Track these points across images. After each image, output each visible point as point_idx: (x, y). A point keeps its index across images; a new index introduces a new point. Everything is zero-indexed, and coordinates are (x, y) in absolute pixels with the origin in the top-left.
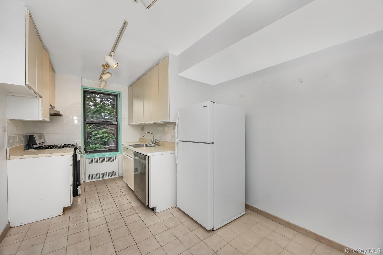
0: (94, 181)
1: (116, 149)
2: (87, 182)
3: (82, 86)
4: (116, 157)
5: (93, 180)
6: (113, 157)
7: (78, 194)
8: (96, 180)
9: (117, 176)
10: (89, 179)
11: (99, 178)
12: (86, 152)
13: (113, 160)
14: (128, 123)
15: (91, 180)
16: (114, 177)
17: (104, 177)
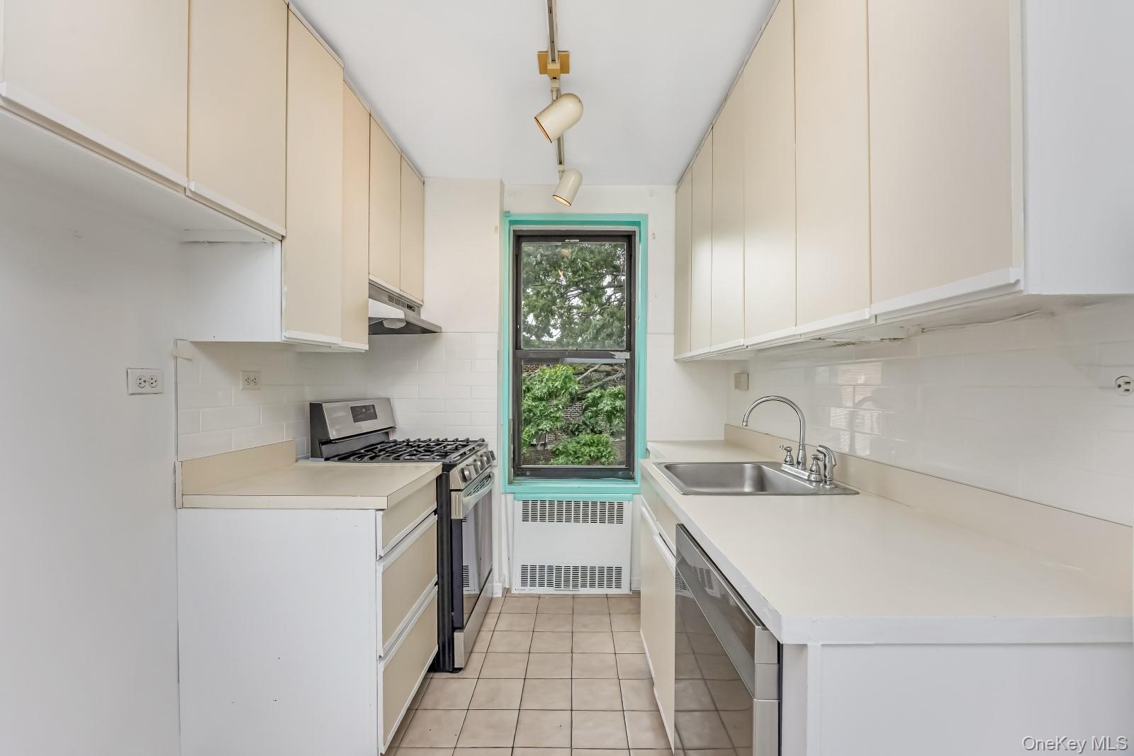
0: (539, 597)
1: (626, 471)
2: (517, 592)
3: (506, 214)
4: (620, 505)
5: (538, 590)
6: (611, 504)
7: (456, 666)
8: (546, 590)
9: (625, 590)
10: (524, 583)
11: (558, 585)
12: (519, 470)
13: (611, 517)
14: (675, 354)
15: (528, 590)
16: (613, 591)
17: (575, 586)
